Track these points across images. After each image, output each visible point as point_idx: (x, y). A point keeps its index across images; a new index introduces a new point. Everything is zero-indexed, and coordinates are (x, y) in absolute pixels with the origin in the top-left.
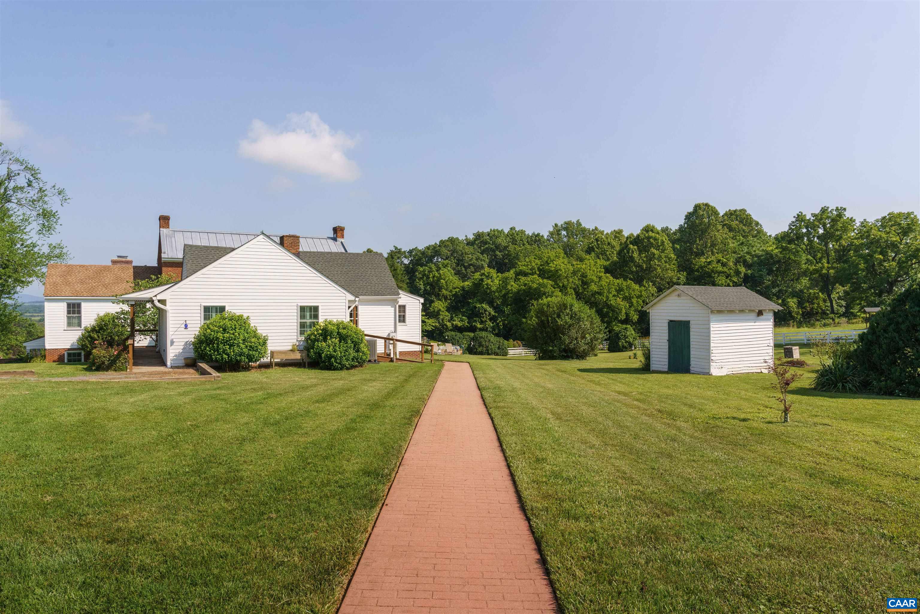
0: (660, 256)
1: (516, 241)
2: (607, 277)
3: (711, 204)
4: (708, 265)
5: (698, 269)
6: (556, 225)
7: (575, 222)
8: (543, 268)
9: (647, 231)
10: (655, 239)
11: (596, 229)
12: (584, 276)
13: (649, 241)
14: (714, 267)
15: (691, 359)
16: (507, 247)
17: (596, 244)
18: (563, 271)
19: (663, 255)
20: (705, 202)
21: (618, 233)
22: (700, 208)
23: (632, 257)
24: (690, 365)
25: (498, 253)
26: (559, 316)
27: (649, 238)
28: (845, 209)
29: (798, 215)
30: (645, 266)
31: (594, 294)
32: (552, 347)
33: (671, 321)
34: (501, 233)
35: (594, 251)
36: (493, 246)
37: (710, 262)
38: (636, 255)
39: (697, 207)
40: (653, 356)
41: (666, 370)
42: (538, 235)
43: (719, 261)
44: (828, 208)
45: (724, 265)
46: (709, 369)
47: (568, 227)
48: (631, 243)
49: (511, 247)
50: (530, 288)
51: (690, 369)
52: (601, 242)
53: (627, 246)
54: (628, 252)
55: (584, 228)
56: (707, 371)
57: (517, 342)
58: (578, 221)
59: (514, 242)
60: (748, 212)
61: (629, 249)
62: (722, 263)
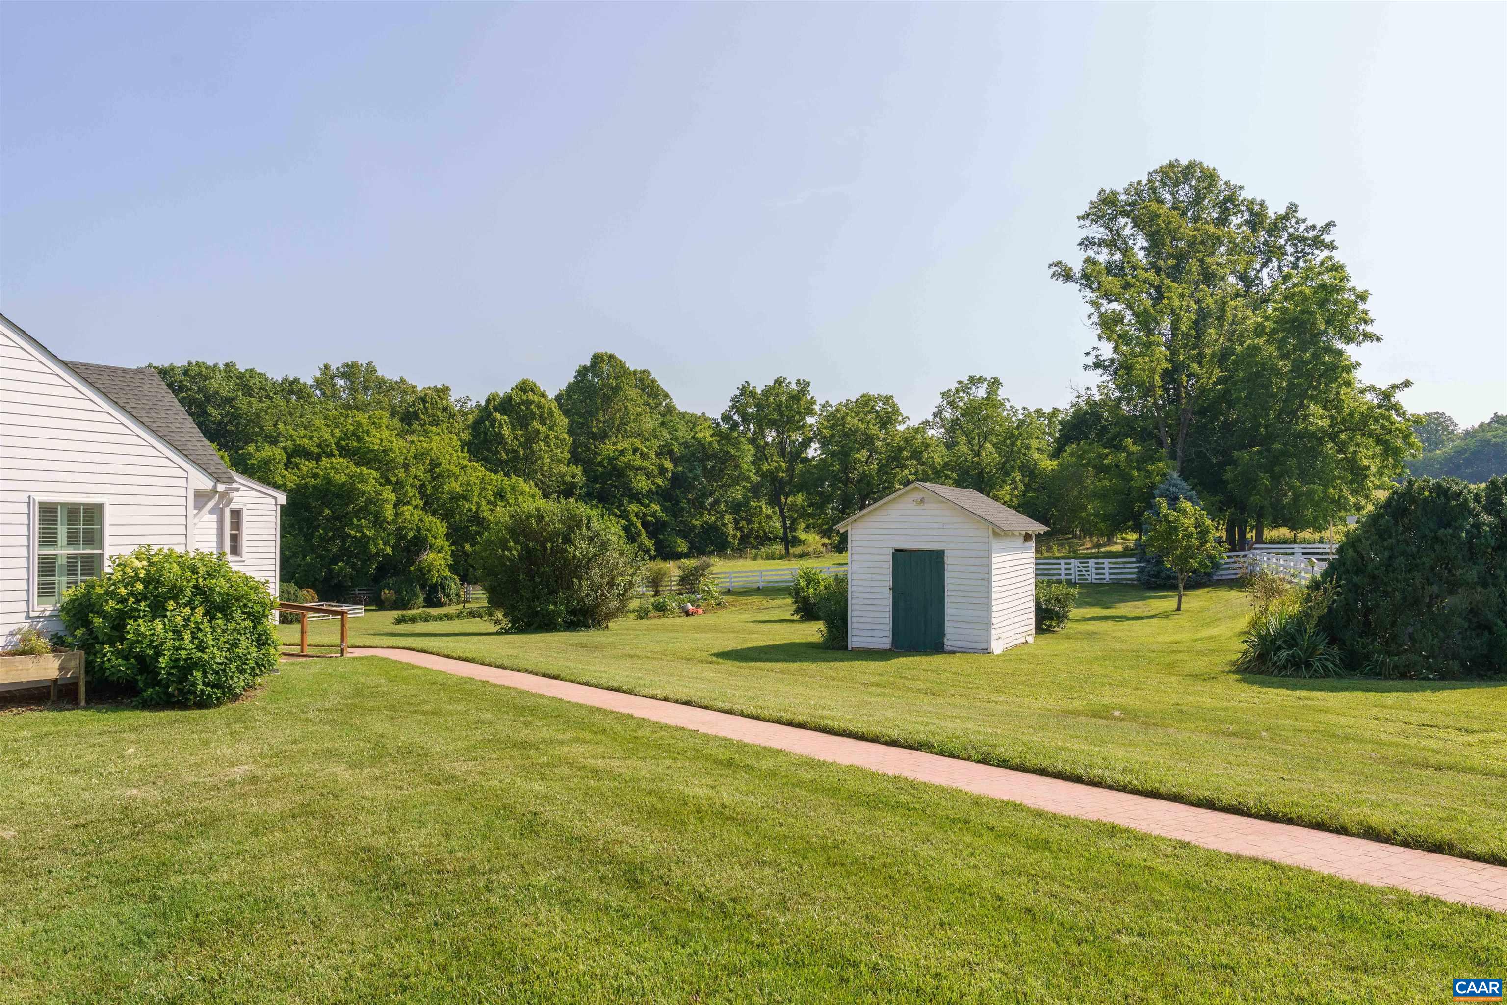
0: (547, 436)
1: (251, 389)
2: (475, 469)
3: (618, 356)
4: (620, 455)
5: (602, 461)
6: (327, 367)
7: (365, 366)
8: (347, 445)
9: (524, 391)
10: (539, 406)
11: (402, 380)
12: (435, 464)
13: (527, 408)
14: (630, 460)
15: (947, 624)
16: (233, 399)
17: (422, 406)
18: (398, 452)
19: (552, 434)
20: (609, 352)
21: (443, 391)
22: (603, 361)
23: (500, 435)
24: (944, 635)
25: (211, 409)
26: (567, 540)
27: (528, 403)
28: (808, 383)
29: (744, 387)
30: (522, 453)
31: (455, 497)
32: (555, 604)
33: (897, 550)
34: (214, 371)
35: (417, 418)
36: (200, 396)
37: (622, 451)
38: (506, 431)
39: (597, 359)
40: (854, 619)
41: (888, 647)
42: (296, 381)
43: (635, 451)
44: (785, 379)
45: (644, 456)
46: (989, 642)
47: (350, 371)
48: (496, 409)
49: (242, 401)
50: (329, 481)
51: (943, 644)
52: (432, 404)
53: (490, 414)
54: (493, 427)
55: (383, 378)
56: (983, 646)
57: (308, 592)
58: (369, 364)
59: (247, 390)
60: (654, 375)
61: (495, 420)
62: (642, 454)
